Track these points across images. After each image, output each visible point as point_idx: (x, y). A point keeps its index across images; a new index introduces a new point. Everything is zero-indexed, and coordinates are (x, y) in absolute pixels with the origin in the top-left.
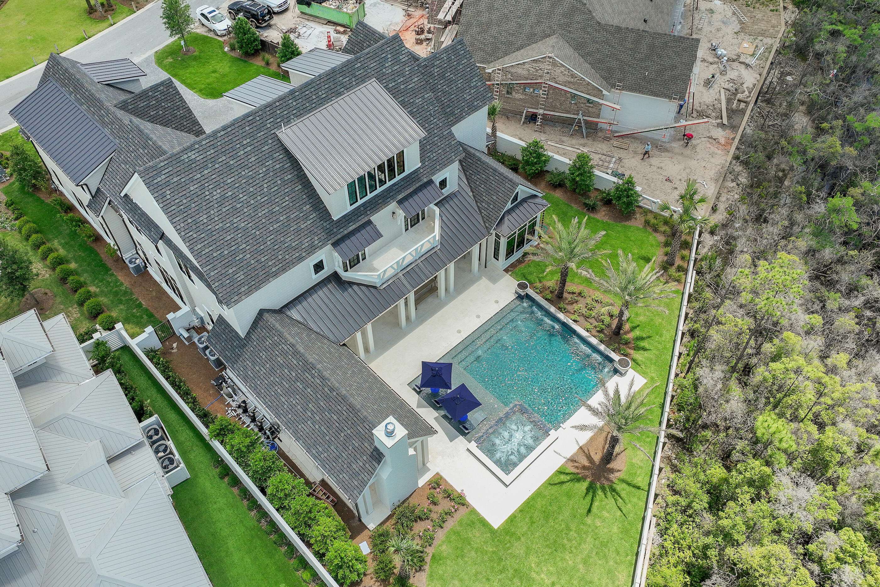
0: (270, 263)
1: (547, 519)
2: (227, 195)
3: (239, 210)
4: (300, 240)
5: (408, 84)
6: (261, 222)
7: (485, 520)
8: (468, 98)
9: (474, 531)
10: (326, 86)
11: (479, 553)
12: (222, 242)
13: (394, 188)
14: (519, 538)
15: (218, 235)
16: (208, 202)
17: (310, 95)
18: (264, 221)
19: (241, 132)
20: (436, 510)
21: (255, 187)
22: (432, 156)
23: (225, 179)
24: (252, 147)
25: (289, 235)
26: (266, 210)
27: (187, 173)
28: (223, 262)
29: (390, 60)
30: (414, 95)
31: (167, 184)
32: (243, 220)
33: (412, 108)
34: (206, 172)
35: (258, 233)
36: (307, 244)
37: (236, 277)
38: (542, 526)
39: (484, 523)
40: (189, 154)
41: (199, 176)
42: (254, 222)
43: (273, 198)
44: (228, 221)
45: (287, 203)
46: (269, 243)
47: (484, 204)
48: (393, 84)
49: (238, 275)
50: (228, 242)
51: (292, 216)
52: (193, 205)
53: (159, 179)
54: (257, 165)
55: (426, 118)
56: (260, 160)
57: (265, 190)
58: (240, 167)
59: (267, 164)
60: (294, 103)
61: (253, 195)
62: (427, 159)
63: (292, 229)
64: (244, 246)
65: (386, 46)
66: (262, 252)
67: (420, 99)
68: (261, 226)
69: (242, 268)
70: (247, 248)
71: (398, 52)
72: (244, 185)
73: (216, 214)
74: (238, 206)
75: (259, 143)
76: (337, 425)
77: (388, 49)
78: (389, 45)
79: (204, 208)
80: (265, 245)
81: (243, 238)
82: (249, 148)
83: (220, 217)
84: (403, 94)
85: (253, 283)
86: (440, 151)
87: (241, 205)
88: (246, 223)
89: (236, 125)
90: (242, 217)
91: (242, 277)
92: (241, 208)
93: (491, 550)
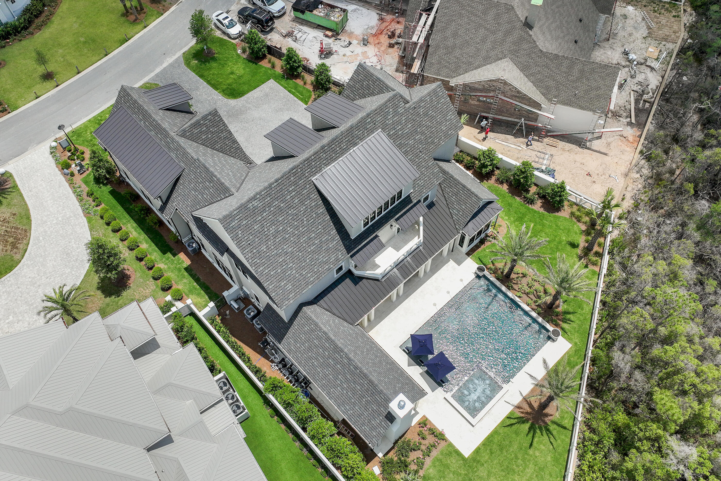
0: (309, 275)
1: (501, 450)
2: (279, 229)
3: (287, 239)
4: (329, 256)
5: (404, 130)
6: (302, 246)
7: (459, 451)
8: (444, 129)
9: (451, 459)
10: (347, 139)
11: (455, 475)
12: (276, 264)
13: (394, 210)
14: (483, 465)
15: (273, 259)
16: (266, 236)
17: (335, 147)
18: (304, 245)
19: (288, 182)
20: (424, 443)
21: (298, 221)
22: (420, 183)
23: (278, 218)
24: (296, 192)
25: (321, 253)
26: (306, 237)
27: (252, 217)
28: (278, 278)
29: (391, 113)
30: (408, 138)
31: (239, 226)
32: (290, 247)
33: (406, 148)
34: (265, 214)
35: (300, 254)
36: (333, 259)
37: (286, 287)
38: (499, 456)
39: (458, 453)
40: (253, 203)
41: (260, 218)
42: (298, 247)
43: (310, 228)
44: (280, 248)
45: (320, 230)
46: (308, 261)
47: (454, 211)
48: (394, 131)
49: (288, 286)
50: (281, 263)
51: (323, 239)
52: (257, 240)
53: (233, 224)
54: (299, 205)
55: (417, 155)
56: (301, 200)
57: (305, 222)
58: (287, 208)
59: (306, 203)
60: (324, 155)
61: (297, 228)
62: (417, 186)
63: (323, 249)
64: (291, 265)
65: (388, 103)
66: (303, 268)
67: (413, 141)
68: (302, 249)
69: (290, 281)
70: (293, 266)
71: (397, 106)
72: (290, 221)
73: (272, 244)
74: (287, 236)
75: (300, 188)
76: (360, 393)
77: (390, 105)
78: (390, 102)
79: (264, 240)
80: (306, 263)
81: (291, 259)
82: (294, 193)
83: (275, 246)
84: (400, 138)
85: (298, 291)
86: (426, 179)
87: (289, 235)
88: (292, 248)
89: (285, 177)
90: (289, 244)
91: (290, 287)
92: (289, 238)
93: (463, 472)
